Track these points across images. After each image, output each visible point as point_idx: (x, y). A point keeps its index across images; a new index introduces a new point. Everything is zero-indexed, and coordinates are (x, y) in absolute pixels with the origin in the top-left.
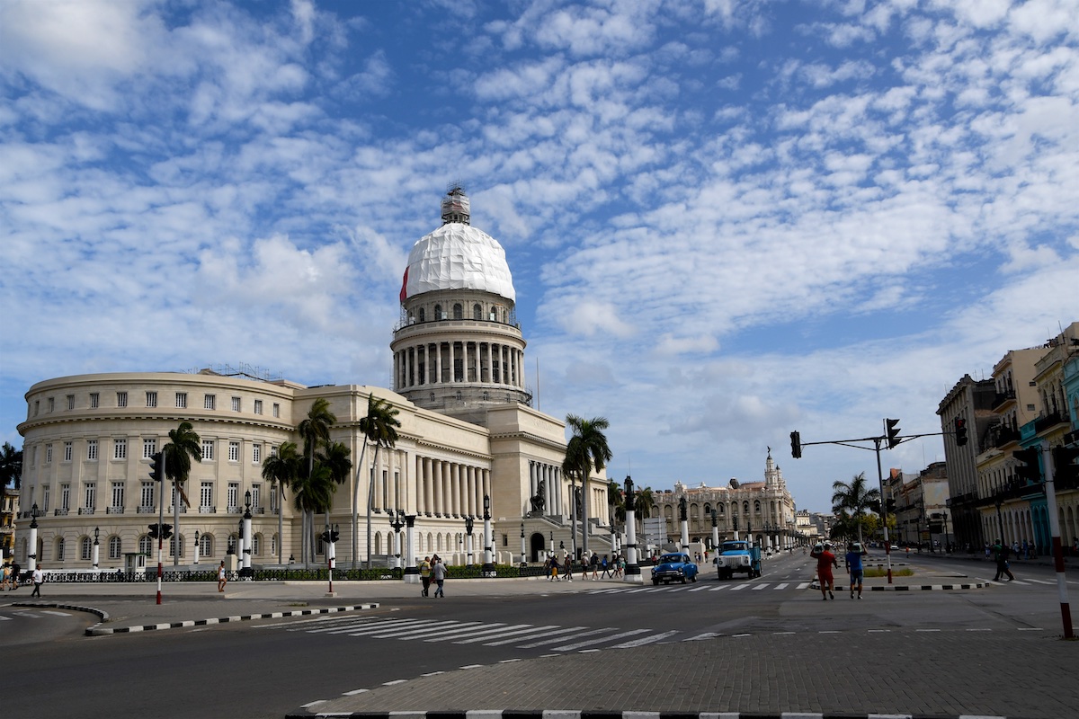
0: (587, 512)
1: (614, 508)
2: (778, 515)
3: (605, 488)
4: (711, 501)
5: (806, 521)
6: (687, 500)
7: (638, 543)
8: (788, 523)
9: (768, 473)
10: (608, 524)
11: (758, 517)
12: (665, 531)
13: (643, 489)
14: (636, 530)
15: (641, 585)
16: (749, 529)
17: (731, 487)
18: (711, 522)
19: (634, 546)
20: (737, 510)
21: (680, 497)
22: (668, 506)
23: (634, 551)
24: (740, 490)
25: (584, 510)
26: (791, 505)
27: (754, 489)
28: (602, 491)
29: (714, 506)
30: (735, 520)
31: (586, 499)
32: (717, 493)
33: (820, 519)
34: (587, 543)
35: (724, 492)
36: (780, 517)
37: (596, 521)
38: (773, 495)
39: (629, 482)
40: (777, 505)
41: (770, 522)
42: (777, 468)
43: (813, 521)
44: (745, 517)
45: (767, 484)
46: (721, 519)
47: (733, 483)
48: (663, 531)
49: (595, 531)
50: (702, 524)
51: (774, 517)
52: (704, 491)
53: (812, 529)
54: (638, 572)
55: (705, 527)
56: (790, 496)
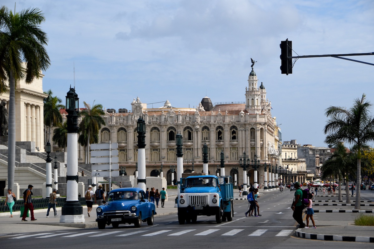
0: (15, 134)
1: (52, 130)
2: (259, 146)
3: (41, 103)
4: (177, 125)
5: (293, 154)
6: (147, 122)
7: (80, 175)
8: (271, 156)
9: (250, 93)
10: (42, 150)
11: (233, 147)
12: (116, 160)
13: (91, 107)
14: (79, 159)
15: (82, 228)
16: (222, 161)
17: (202, 109)
18: (175, 152)
19: (76, 178)
20: (208, 138)
21: (137, 118)
22: (122, 129)
23: (75, 185)
24: (213, 113)
25: (11, 130)
26: (275, 133)
27: (231, 112)
28: (37, 107)
29: (180, 132)
30: (205, 149)
31: (15, 116)
32: (185, 115)
33: (311, 152)
34: (14, 174)
35: (193, 114)
36: (262, 148)
37: (27, 145)
38: (254, 120)
39: (72, 96)
40: (258, 134)
41: (249, 154)
42: (262, 87)
43: (301, 154)
44: (218, 147)
45: (248, 106)
46: (189, 148)
47: (206, 104)
48: (114, 160)
49: (24, 158)
50: (164, 153)
51: (253, 148)
52: (169, 112)
53: (300, 165)
54: (80, 212)
55: (167, 157)
56: (275, 123)
